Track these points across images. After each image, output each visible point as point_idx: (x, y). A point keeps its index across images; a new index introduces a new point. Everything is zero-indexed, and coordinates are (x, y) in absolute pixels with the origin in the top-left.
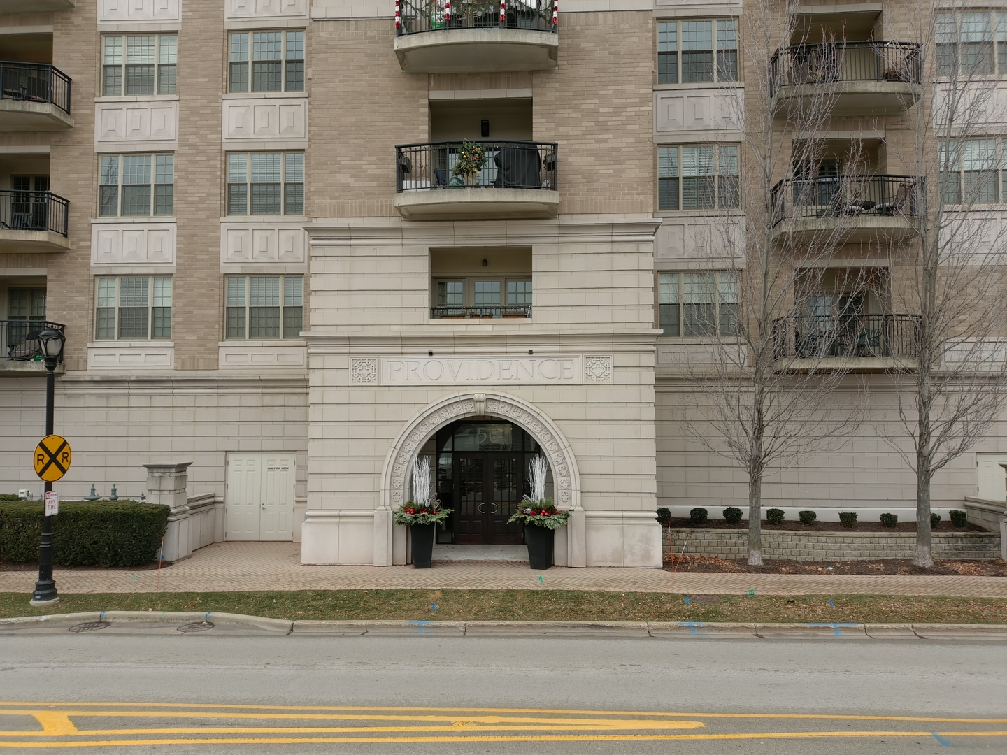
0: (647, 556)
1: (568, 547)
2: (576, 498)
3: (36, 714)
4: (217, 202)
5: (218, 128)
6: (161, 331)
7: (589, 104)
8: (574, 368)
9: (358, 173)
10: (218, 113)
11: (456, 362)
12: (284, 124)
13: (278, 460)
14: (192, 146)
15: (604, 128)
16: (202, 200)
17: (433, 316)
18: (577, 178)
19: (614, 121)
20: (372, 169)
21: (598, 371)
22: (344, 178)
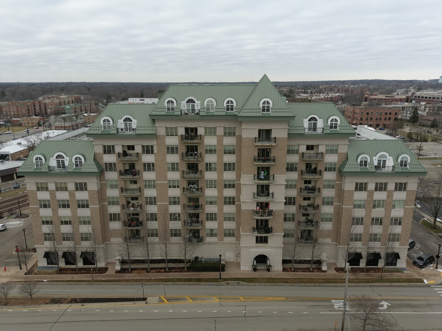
0: (281, 270)
1: (272, 269)
2: (273, 264)
3: (240, 298)
4: (223, 220)
5: (223, 210)
6: (216, 236)
7: (276, 220)
8: (273, 250)
9: (247, 228)
10: (223, 208)
11: (259, 249)
12: (232, 210)
13: (232, 252)
14: (220, 213)
15: (278, 223)
16: (221, 220)
17: (256, 243)
18: (274, 229)
19: (279, 222)
20: (249, 227)
21: (276, 250)
22: (246, 228)
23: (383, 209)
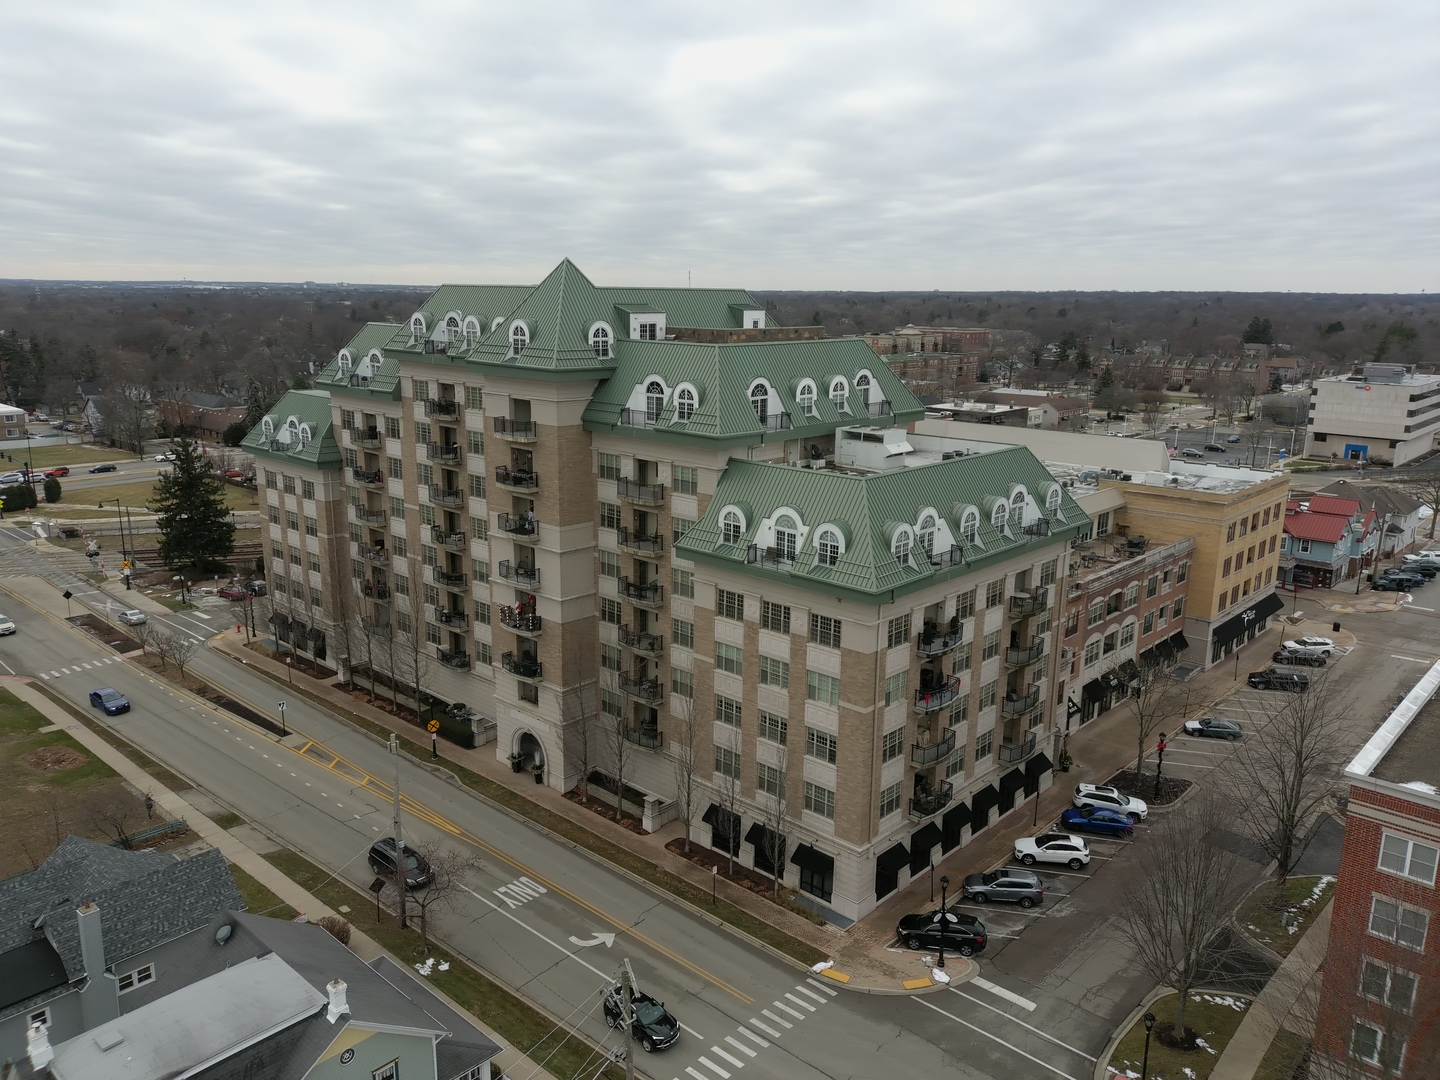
0: (561, 788)
11: (524, 715)
15: (552, 657)
23: (785, 691)
